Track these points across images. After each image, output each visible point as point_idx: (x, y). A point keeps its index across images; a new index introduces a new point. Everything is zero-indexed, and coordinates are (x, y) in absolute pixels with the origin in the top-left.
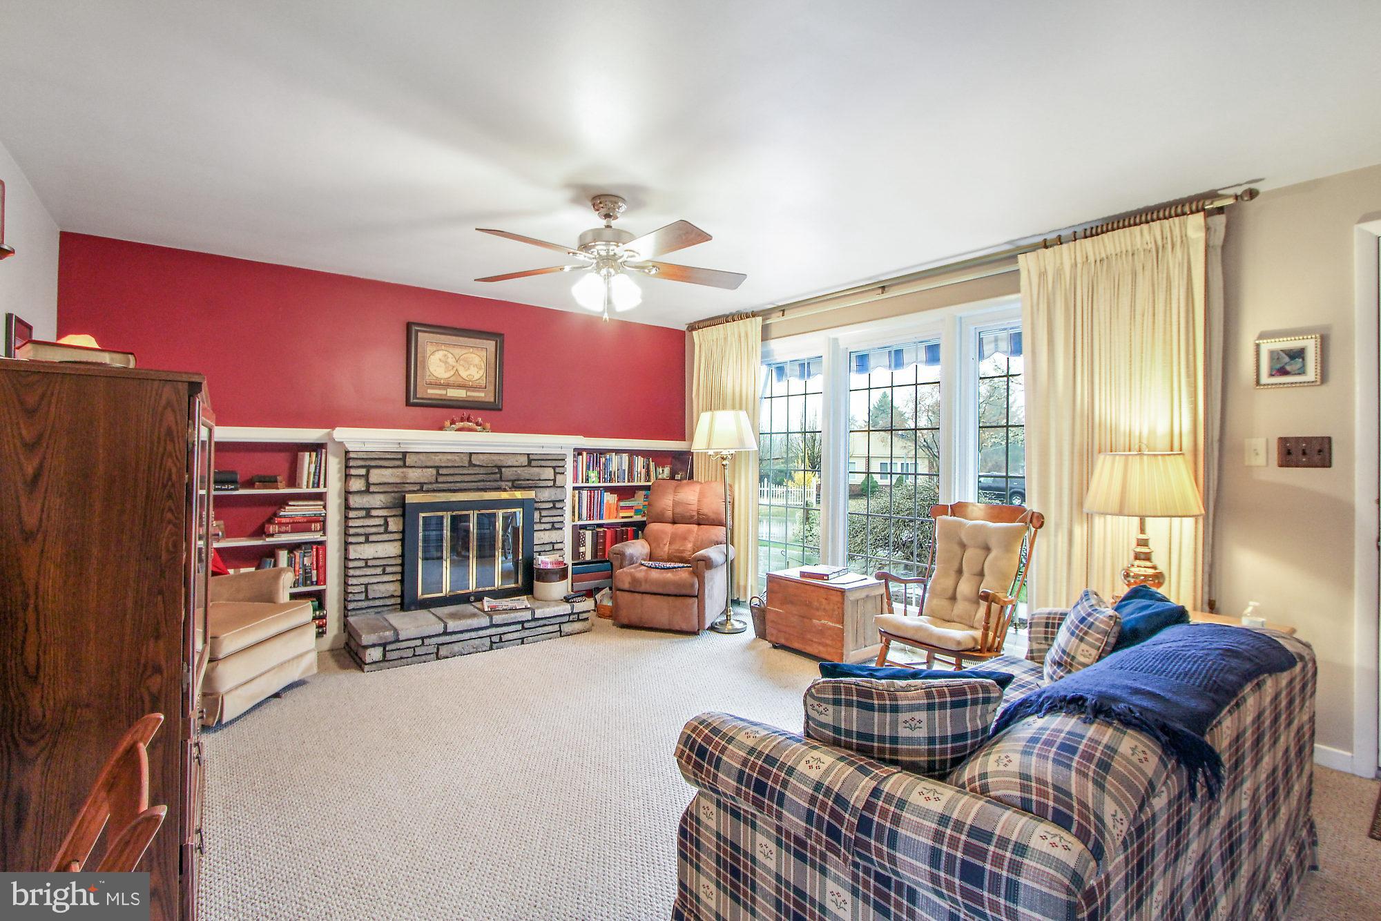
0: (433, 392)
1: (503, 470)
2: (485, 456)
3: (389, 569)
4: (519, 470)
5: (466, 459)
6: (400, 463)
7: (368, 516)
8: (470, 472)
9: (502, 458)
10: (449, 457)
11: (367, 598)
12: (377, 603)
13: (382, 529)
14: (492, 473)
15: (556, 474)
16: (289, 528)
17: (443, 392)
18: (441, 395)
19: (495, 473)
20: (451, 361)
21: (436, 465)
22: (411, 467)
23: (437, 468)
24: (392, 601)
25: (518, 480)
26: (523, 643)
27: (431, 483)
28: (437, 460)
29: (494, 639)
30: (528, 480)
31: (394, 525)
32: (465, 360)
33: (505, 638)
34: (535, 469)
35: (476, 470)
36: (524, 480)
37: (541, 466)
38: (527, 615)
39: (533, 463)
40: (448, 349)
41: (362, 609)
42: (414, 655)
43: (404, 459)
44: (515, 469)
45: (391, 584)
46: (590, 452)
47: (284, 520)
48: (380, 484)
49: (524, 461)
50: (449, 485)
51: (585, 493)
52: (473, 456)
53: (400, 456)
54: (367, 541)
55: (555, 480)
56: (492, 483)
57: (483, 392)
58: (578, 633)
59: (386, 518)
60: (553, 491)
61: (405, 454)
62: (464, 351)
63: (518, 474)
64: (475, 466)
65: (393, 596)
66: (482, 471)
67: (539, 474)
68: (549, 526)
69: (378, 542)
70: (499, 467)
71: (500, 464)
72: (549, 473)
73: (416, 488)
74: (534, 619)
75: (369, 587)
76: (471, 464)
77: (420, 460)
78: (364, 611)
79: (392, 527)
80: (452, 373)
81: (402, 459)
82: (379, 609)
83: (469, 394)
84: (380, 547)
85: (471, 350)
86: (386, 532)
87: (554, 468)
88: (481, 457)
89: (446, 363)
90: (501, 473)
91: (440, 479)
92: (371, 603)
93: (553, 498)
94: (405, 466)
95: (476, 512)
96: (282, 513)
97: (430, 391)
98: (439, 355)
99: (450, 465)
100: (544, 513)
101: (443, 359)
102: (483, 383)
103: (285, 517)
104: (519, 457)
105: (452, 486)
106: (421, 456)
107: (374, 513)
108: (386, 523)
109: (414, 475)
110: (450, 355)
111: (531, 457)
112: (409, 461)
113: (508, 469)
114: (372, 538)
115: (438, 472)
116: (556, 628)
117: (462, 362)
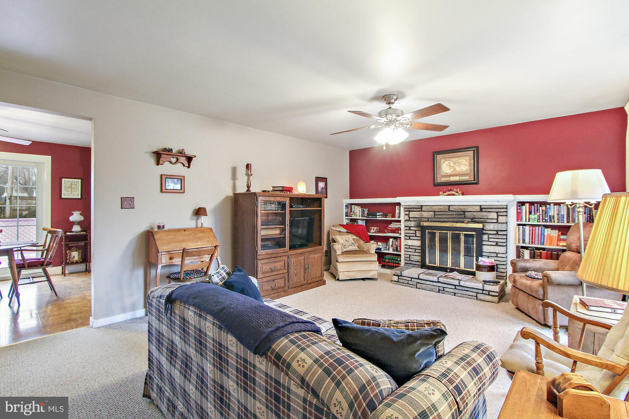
0: (444, 180)
1: (466, 213)
2: (456, 206)
3: (417, 251)
4: (475, 214)
5: (447, 208)
6: (419, 210)
7: (410, 229)
8: (449, 214)
9: (465, 207)
10: (440, 207)
11: (410, 260)
12: (414, 263)
13: (414, 235)
14: (461, 215)
15: (498, 216)
16: (390, 231)
17: (448, 179)
18: (447, 180)
19: (462, 215)
20: (452, 164)
21: (434, 210)
22: (424, 211)
23: (434, 212)
24: (418, 263)
25: (475, 218)
26: (455, 295)
27: (432, 218)
28: (435, 208)
29: (440, 288)
30: (481, 218)
31: (418, 234)
32: (458, 163)
33: (445, 289)
34: (484, 213)
35: (452, 213)
36: (478, 218)
37: (488, 212)
38: (456, 283)
39: (484, 210)
40: (450, 159)
41: (408, 263)
42: (408, 283)
43: (421, 208)
44: (472, 213)
45: (418, 257)
46: (532, 203)
47: (390, 229)
48: (413, 217)
49: (478, 209)
50: (440, 219)
51: (527, 228)
52: (451, 207)
53: (420, 207)
54: (410, 239)
55: (497, 219)
56: (460, 219)
57: (467, 176)
58: (488, 302)
59: (415, 231)
60: (496, 225)
61: (422, 206)
62: (458, 159)
63: (474, 215)
64: (452, 211)
65: (418, 261)
66: (455, 213)
67: (487, 216)
68: (494, 244)
69: (413, 239)
70: (464, 212)
71: (463, 210)
72: (494, 215)
73: (426, 220)
74: (460, 286)
75: (411, 256)
76: (449, 210)
77: (427, 208)
78: (409, 265)
79: (417, 235)
80: (453, 170)
81: (420, 208)
82: (414, 265)
83: (461, 178)
84: (414, 241)
85: (461, 158)
86: (416, 236)
87: (497, 212)
88: (454, 207)
89: (449, 166)
90: (465, 214)
91: (436, 216)
92: (411, 262)
93: (496, 229)
94: (422, 211)
95: (451, 232)
96: (389, 226)
97: (442, 179)
98: (447, 163)
99: (440, 210)
100: (490, 236)
101: (448, 164)
102: (468, 172)
103: (390, 227)
104: (475, 207)
105: (442, 220)
106: (428, 207)
107: (411, 228)
108: (416, 233)
109: (425, 214)
110: (451, 162)
111: (482, 207)
112: (424, 209)
113: (469, 213)
114: (411, 238)
115: (435, 214)
116: (475, 294)
117: (457, 164)
